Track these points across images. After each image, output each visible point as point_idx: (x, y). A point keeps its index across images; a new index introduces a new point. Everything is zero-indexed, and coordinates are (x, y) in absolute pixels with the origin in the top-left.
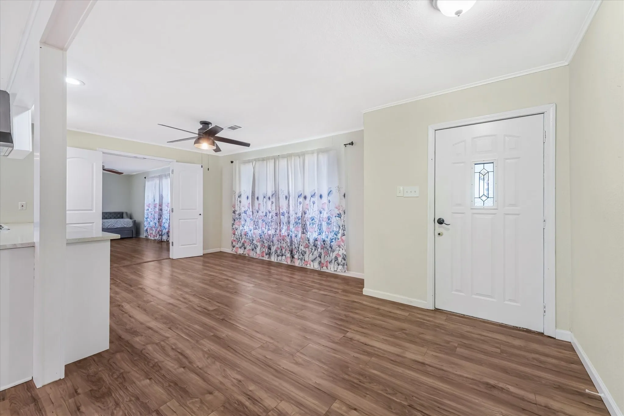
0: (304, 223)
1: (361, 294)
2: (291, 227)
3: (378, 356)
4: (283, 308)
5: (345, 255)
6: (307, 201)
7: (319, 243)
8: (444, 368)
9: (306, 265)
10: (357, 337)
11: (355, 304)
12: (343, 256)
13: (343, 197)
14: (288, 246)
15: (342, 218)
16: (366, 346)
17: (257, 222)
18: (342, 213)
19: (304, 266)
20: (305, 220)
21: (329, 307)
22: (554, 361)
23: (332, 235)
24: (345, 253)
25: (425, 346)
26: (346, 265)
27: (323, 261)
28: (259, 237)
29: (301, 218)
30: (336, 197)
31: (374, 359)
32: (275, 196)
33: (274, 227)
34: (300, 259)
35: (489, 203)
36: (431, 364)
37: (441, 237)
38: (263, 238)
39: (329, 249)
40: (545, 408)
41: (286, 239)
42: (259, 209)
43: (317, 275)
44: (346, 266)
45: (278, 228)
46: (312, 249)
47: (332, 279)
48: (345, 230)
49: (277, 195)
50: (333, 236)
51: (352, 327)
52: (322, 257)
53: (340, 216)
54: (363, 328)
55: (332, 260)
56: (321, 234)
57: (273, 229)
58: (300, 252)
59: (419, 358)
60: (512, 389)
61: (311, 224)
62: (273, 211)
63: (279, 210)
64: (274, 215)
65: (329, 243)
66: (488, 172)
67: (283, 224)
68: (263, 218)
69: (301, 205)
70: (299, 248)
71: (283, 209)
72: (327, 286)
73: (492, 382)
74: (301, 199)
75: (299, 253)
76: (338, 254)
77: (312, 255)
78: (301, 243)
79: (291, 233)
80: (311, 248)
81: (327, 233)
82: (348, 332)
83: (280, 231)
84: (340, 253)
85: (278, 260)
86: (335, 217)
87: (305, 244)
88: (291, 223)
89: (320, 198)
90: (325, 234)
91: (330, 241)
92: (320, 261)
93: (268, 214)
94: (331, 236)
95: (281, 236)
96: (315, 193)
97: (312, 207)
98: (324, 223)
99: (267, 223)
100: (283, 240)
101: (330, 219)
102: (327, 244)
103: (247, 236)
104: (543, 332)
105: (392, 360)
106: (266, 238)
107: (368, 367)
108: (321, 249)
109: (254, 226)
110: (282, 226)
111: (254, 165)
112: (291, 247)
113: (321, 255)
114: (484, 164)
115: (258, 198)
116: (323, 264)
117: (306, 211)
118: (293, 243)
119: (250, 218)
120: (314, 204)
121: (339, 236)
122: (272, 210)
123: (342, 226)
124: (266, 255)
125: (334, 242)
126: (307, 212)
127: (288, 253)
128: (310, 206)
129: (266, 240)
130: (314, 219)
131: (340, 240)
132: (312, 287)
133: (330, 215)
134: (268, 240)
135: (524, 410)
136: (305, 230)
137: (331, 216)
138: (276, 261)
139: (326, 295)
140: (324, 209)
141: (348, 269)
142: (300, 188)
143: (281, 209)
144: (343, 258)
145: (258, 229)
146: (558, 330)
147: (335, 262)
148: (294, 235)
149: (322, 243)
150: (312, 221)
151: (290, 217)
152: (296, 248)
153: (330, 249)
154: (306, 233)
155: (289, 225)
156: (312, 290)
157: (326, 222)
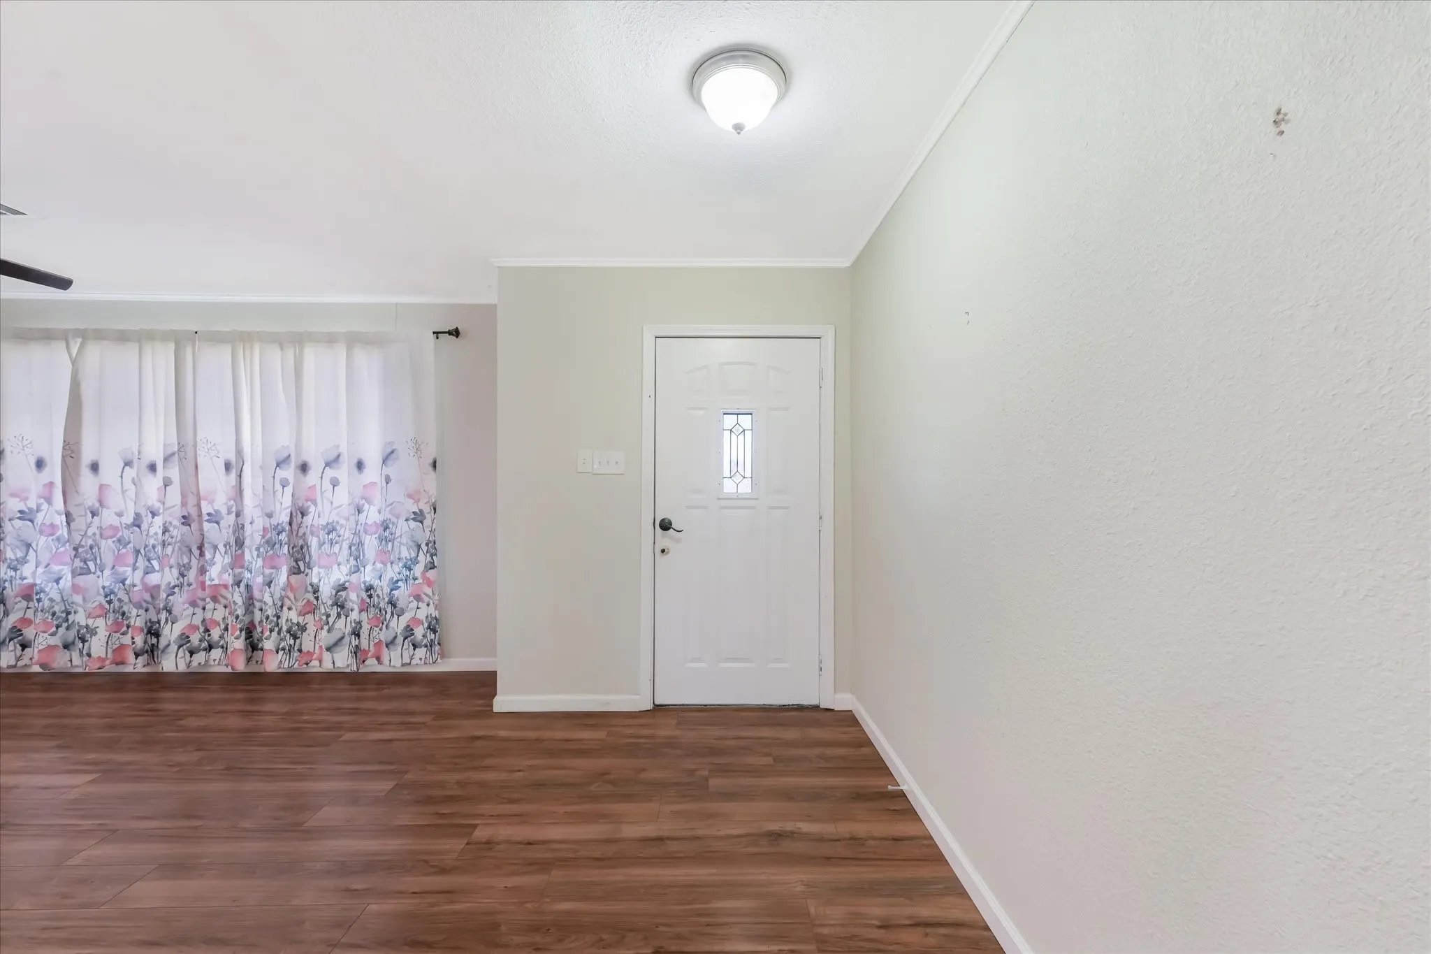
0: (301, 542)
1: (487, 712)
2: (247, 557)
3: (564, 862)
4: (246, 824)
5: (436, 618)
6: (312, 478)
7: (353, 598)
8: (699, 832)
9: (307, 664)
10: (506, 832)
11: (478, 743)
12: (431, 622)
13: (431, 469)
14: (237, 617)
15: (427, 522)
16: (530, 846)
17: (91, 548)
18: (426, 509)
19: (297, 667)
20: (304, 534)
21: (406, 772)
22: (841, 751)
23: (397, 570)
24: (435, 614)
25: (654, 798)
26: (439, 644)
27: (364, 645)
28: (103, 601)
29: (287, 528)
30: (409, 470)
31: (557, 875)
32: (180, 459)
33: (172, 561)
34: (283, 649)
35: (745, 487)
36: (678, 834)
37: (666, 557)
38: (120, 600)
39: (385, 609)
40: (850, 842)
41: (229, 596)
42: (101, 505)
43: (348, 687)
44: (437, 648)
45: (194, 563)
46: (328, 616)
47: (400, 690)
48: (436, 555)
49: (190, 455)
50: (399, 574)
51: (485, 808)
52: (361, 634)
53: (419, 518)
54: (511, 801)
55: (395, 637)
56: (359, 570)
57: (171, 567)
58: (285, 628)
59: (649, 830)
60: (805, 827)
61: (324, 543)
62: (168, 509)
63: (199, 506)
64: (176, 523)
65: (385, 591)
66: (744, 430)
67: (212, 551)
68: (120, 534)
69: (289, 490)
70: (278, 617)
71: (214, 501)
72: (388, 712)
73: (774, 826)
74: (289, 473)
75: (279, 633)
76: (414, 619)
77: (329, 631)
78: (287, 603)
79: (247, 575)
80: (323, 611)
81: (379, 565)
82: (475, 826)
83: (202, 571)
84: (421, 615)
85: (195, 664)
86: (407, 520)
87: (300, 604)
88: (247, 542)
89: (355, 470)
90: (373, 569)
91: (388, 586)
92: (356, 646)
93: (147, 519)
94: (392, 572)
95: (204, 589)
96: (339, 456)
97: (329, 494)
98: (368, 537)
99: (142, 551)
100: (215, 599)
101: (391, 526)
102: (378, 596)
103: (39, 600)
104: (817, 703)
105: (597, 859)
106: (136, 599)
107: (548, 900)
108: (361, 611)
109: (78, 563)
110: (208, 556)
111: (74, 351)
112: (247, 619)
113: (361, 628)
114: (738, 414)
115: (95, 467)
116: (366, 652)
117: (308, 507)
118: (258, 604)
119: (52, 535)
120: (334, 486)
121: (418, 570)
122: (166, 506)
123: (427, 545)
124: (137, 655)
125: (402, 588)
126: (312, 509)
127: (236, 638)
128: (322, 493)
129: (138, 606)
130: (334, 529)
131: (420, 581)
132: (338, 727)
133: (389, 516)
134: (145, 605)
135: (829, 858)
136: (305, 563)
137: (394, 520)
138: (182, 668)
139: (390, 741)
140: (369, 502)
141: (443, 655)
142: (283, 439)
143: (204, 504)
144: (429, 627)
145: (99, 573)
146: (838, 696)
147: (404, 641)
148: (260, 580)
149: (364, 595)
150: (328, 534)
151: (243, 526)
152: (267, 618)
153: (389, 610)
154: (307, 570)
155: (239, 552)
156: (341, 736)
157: (377, 535)
